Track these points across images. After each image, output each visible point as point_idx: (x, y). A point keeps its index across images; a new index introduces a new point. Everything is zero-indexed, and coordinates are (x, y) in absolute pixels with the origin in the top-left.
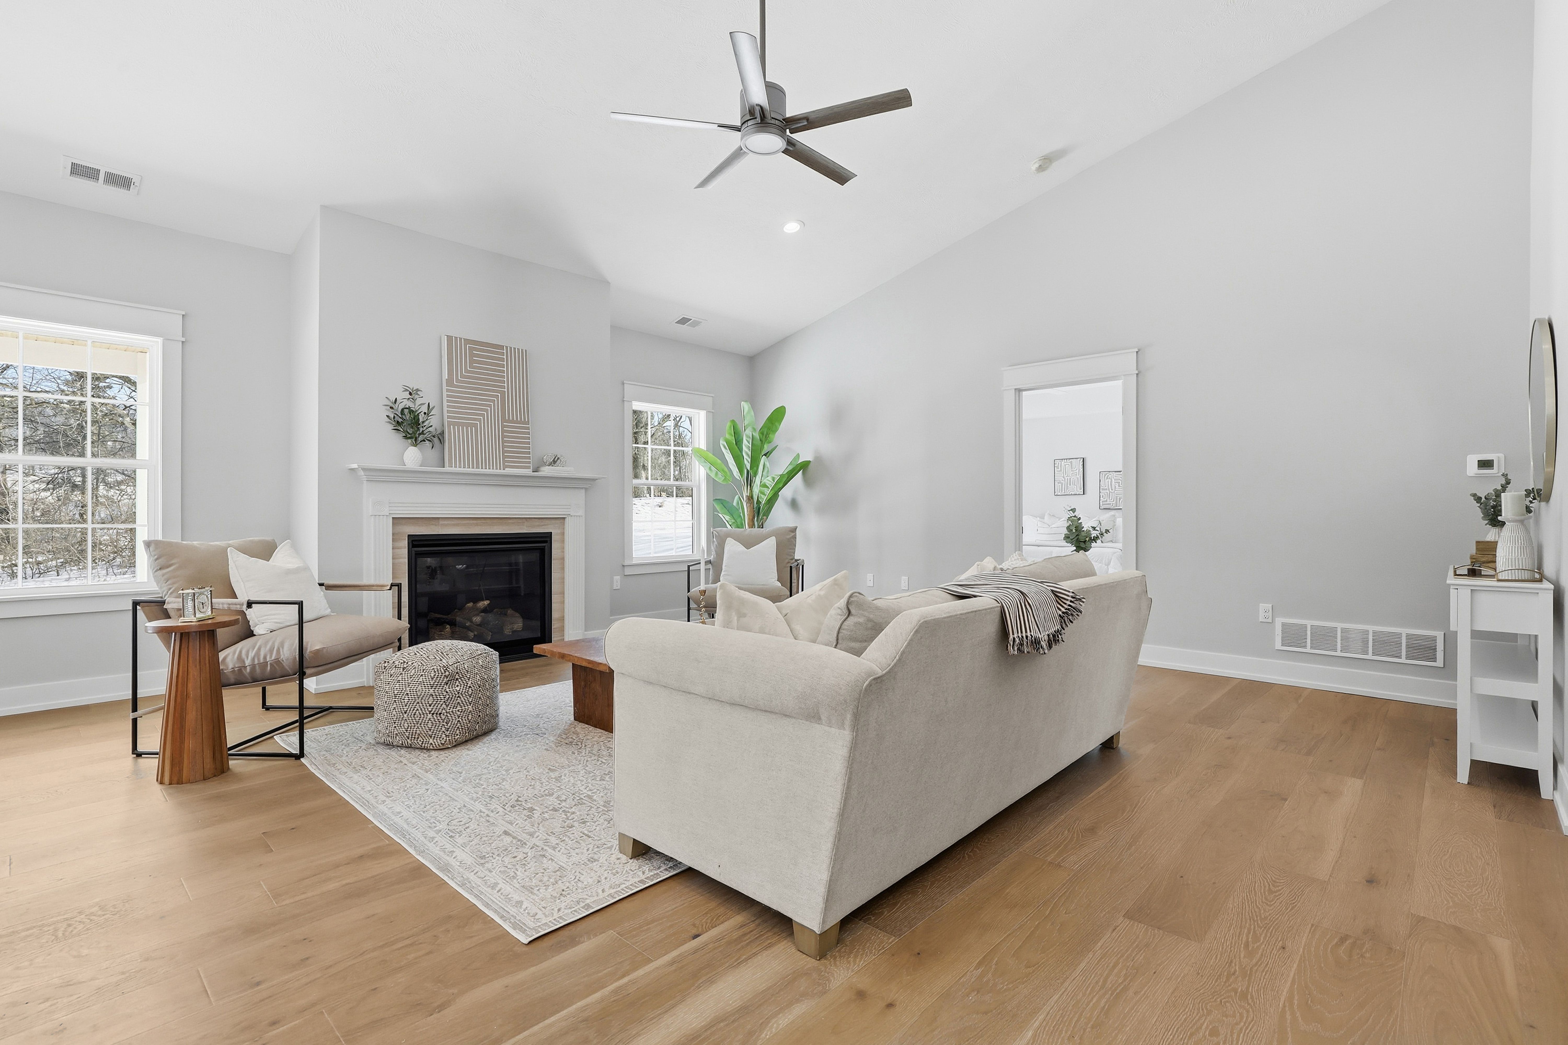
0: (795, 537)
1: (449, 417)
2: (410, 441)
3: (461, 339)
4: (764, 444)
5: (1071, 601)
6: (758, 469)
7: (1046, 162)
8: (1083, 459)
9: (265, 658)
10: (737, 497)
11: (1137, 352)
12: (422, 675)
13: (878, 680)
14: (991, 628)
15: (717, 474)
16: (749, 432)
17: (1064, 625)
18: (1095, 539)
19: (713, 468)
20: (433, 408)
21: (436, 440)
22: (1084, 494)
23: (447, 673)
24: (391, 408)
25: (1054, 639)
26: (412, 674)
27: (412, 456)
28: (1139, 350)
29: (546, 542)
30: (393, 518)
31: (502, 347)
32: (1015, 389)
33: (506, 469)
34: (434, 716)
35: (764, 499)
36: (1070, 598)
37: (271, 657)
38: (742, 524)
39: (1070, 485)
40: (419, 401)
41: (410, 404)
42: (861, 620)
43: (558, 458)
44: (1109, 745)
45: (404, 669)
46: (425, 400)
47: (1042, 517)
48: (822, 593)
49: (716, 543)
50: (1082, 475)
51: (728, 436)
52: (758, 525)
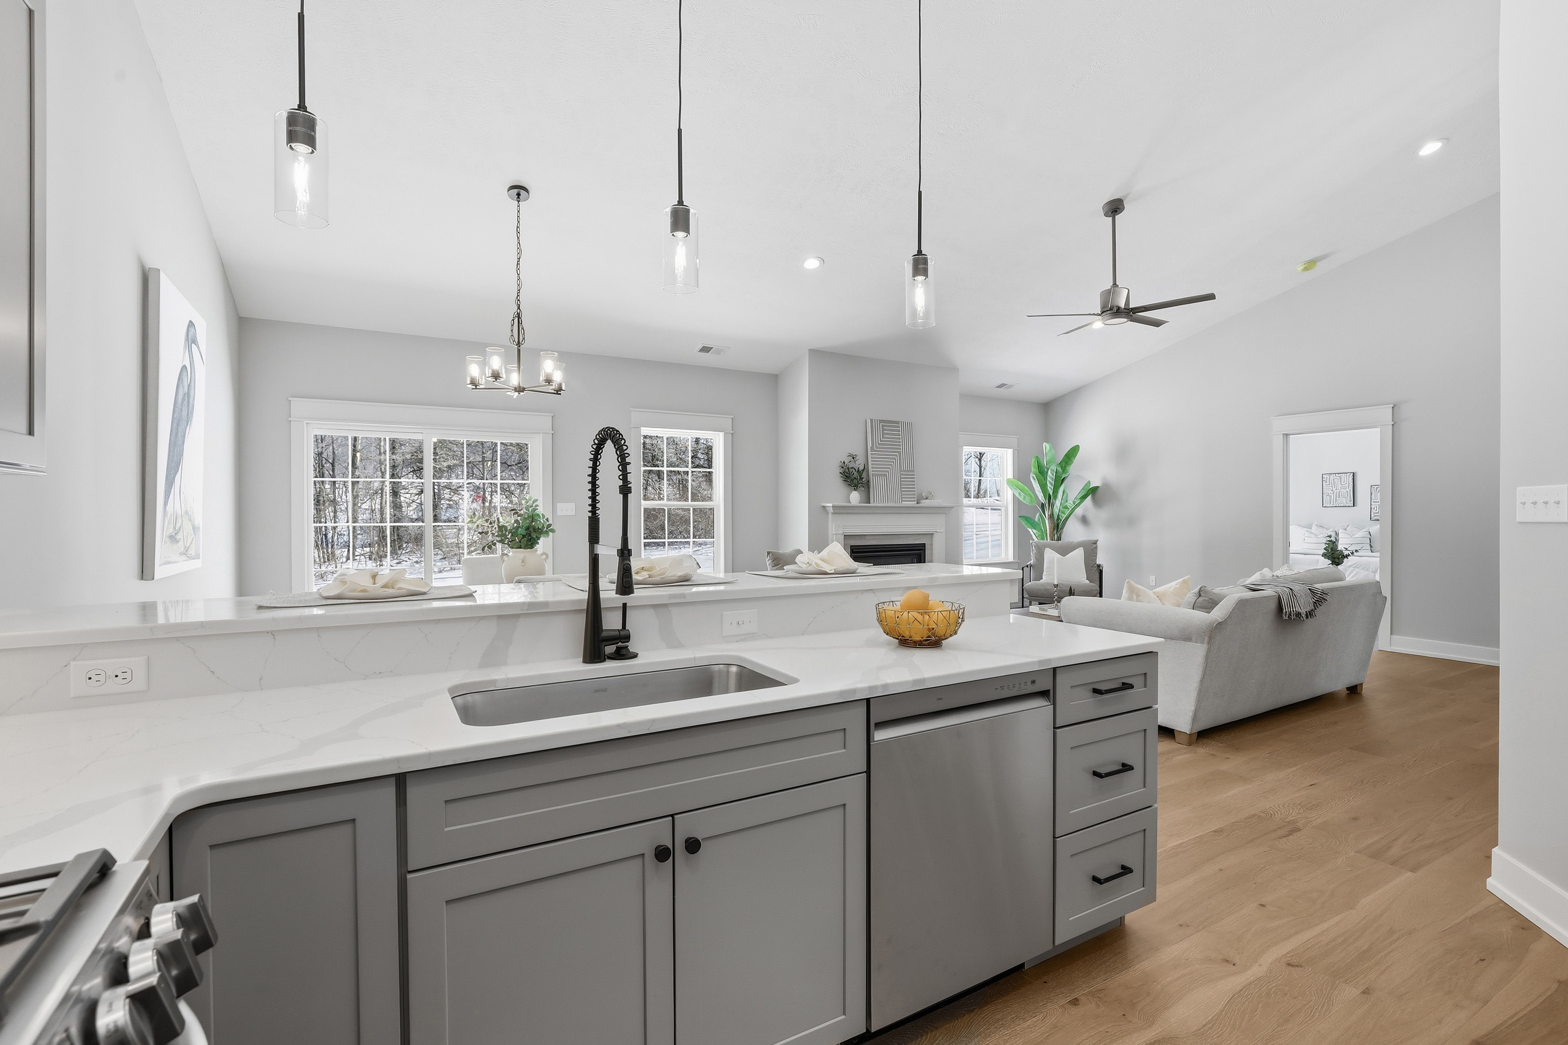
0: (1096, 548)
1: (872, 471)
2: (852, 488)
3: (877, 420)
4: (1063, 473)
5: (1321, 594)
6: (1059, 491)
7: (1310, 264)
8: (1354, 473)
10: (1040, 515)
11: (1393, 407)
13: (1220, 624)
14: (1273, 605)
15: (1024, 498)
16: (1051, 466)
17: (1316, 607)
18: (1347, 556)
19: (1020, 492)
20: (865, 466)
21: (865, 486)
22: (1354, 506)
24: (843, 467)
25: (1310, 614)
27: (855, 497)
28: (1395, 405)
30: (844, 535)
31: (898, 423)
32: (1283, 434)
33: (902, 503)
35: (1062, 517)
36: (1320, 593)
38: (1044, 536)
39: (1339, 497)
40: (857, 463)
41: (852, 465)
42: (1206, 599)
43: (930, 495)
44: (1354, 691)
46: (861, 462)
47: (1309, 527)
48: (1177, 586)
49: (1035, 551)
50: (1352, 488)
51: (1034, 468)
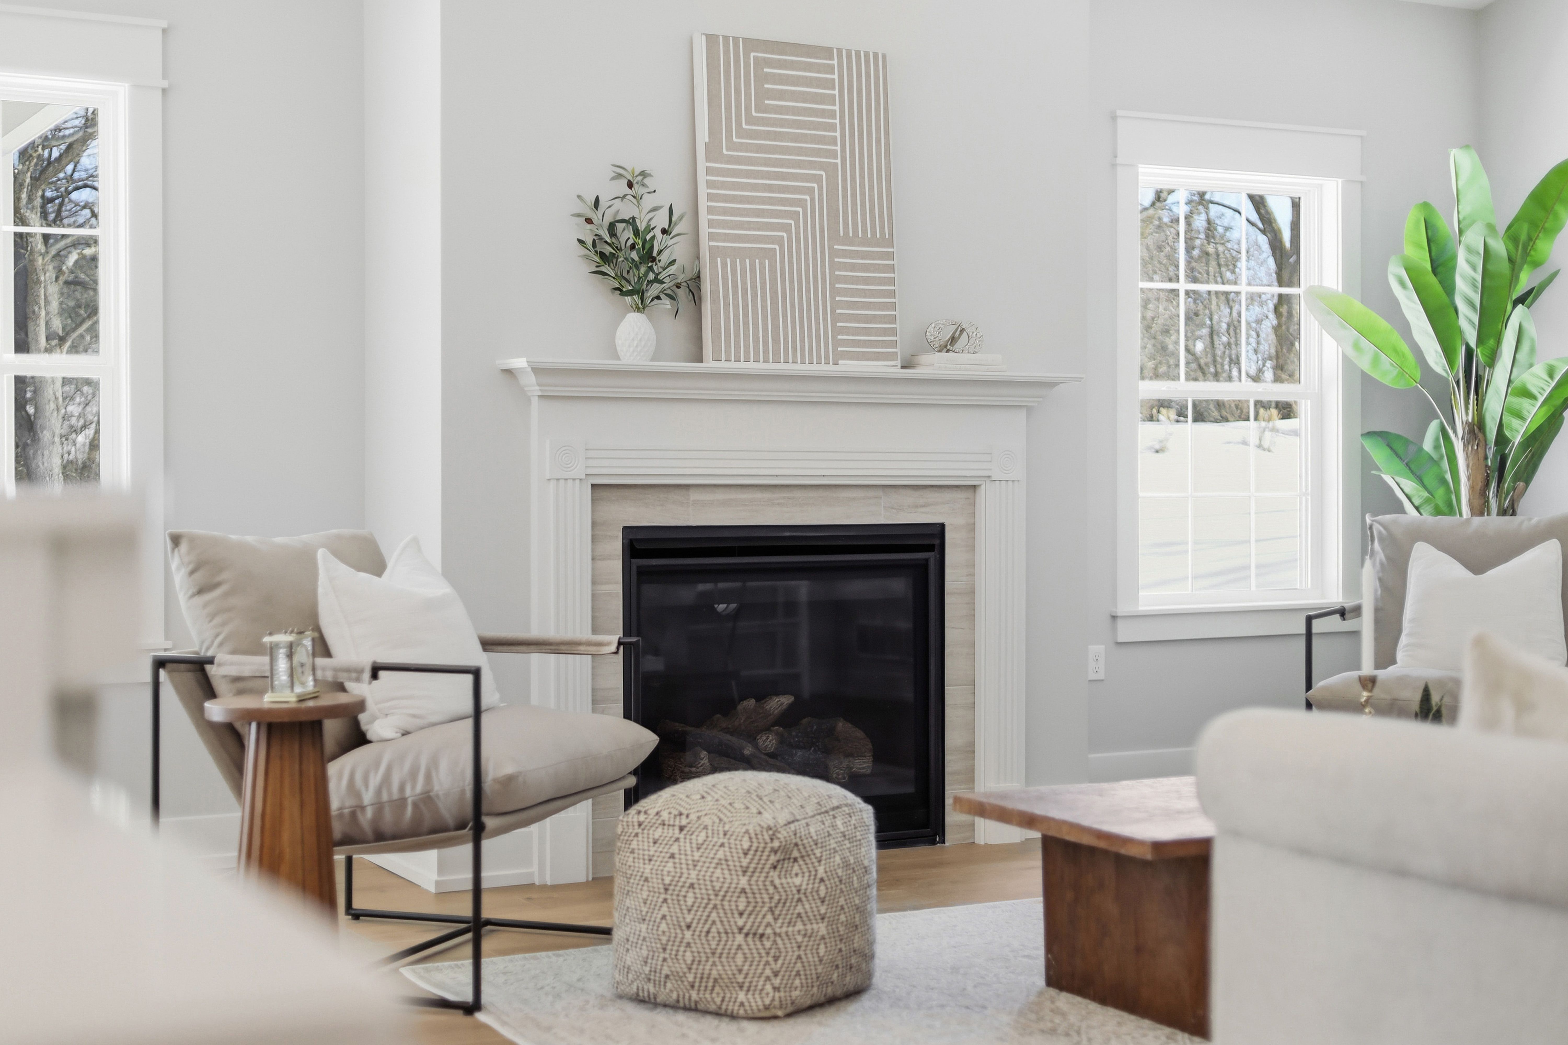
1: (712, 237)
2: (628, 299)
3: (736, 40)
4: (1521, 269)
6: (1499, 342)
9: (402, 789)
10: (1434, 426)
12: (722, 845)
15: (1376, 361)
16: (1475, 238)
19: (1364, 343)
20: (681, 218)
21: (682, 293)
23: (776, 844)
24: (589, 221)
26: (700, 840)
29: (930, 548)
30: (593, 485)
31: (827, 52)
33: (840, 362)
34: (750, 938)
35: (1517, 432)
37: (413, 787)
38: (1450, 505)
40: (649, 202)
41: (627, 210)
43: (963, 330)
45: (682, 829)
46: (663, 199)
49: (1381, 556)
51: (1410, 251)
52: (1500, 506)
